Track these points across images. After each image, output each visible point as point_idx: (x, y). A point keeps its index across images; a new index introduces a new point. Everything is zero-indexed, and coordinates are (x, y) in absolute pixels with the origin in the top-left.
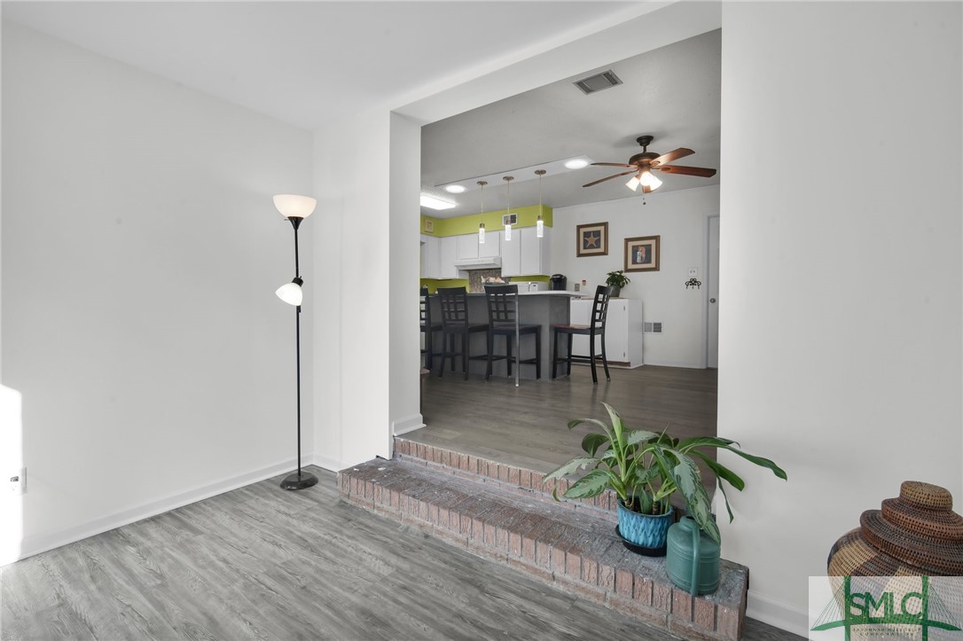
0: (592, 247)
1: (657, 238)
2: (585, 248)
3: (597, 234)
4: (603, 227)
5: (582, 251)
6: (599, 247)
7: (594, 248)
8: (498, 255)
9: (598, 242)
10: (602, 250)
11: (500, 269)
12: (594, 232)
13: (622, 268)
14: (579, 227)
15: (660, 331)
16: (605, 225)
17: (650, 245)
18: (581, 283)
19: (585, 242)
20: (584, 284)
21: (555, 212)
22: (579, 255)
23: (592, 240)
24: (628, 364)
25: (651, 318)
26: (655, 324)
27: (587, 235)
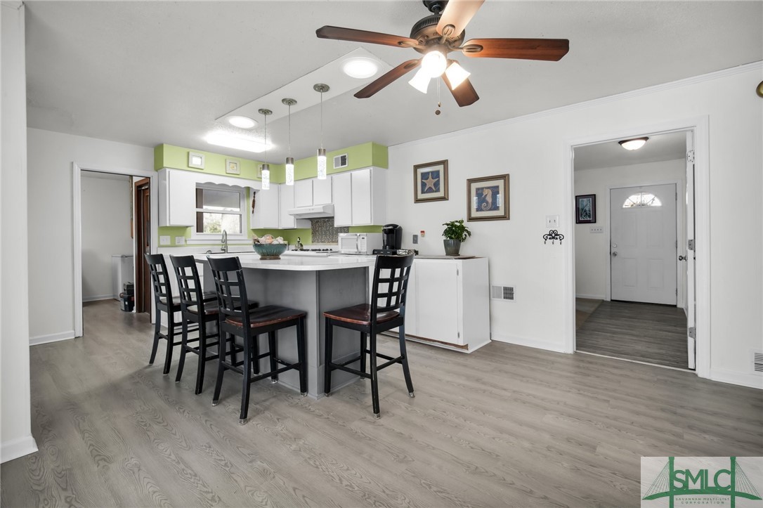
0: (430, 190)
1: (505, 178)
2: (423, 192)
3: (436, 175)
4: (442, 166)
5: (421, 196)
6: (438, 190)
7: (433, 191)
8: (330, 202)
9: (437, 185)
10: (441, 194)
11: (333, 217)
12: (432, 172)
13: (464, 216)
14: (416, 167)
15: (512, 298)
16: (444, 163)
17: (498, 187)
18: (419, 234)
19: (423, 185)
20: (423, 236)
21: (391, 151)
22: (417, 201)
23: (430, 183)
24: (466, 347)
25: (501, 281)
26: (505, 289)
27: (424, 176)
